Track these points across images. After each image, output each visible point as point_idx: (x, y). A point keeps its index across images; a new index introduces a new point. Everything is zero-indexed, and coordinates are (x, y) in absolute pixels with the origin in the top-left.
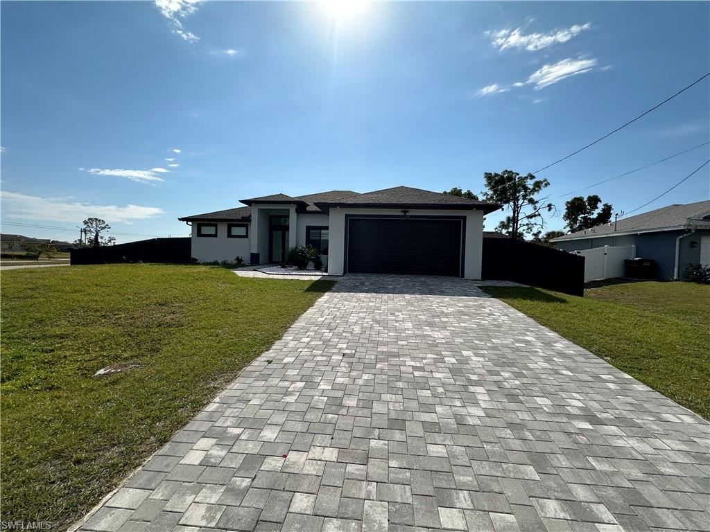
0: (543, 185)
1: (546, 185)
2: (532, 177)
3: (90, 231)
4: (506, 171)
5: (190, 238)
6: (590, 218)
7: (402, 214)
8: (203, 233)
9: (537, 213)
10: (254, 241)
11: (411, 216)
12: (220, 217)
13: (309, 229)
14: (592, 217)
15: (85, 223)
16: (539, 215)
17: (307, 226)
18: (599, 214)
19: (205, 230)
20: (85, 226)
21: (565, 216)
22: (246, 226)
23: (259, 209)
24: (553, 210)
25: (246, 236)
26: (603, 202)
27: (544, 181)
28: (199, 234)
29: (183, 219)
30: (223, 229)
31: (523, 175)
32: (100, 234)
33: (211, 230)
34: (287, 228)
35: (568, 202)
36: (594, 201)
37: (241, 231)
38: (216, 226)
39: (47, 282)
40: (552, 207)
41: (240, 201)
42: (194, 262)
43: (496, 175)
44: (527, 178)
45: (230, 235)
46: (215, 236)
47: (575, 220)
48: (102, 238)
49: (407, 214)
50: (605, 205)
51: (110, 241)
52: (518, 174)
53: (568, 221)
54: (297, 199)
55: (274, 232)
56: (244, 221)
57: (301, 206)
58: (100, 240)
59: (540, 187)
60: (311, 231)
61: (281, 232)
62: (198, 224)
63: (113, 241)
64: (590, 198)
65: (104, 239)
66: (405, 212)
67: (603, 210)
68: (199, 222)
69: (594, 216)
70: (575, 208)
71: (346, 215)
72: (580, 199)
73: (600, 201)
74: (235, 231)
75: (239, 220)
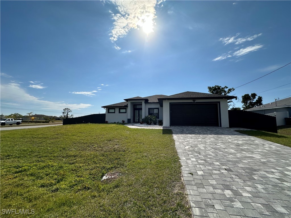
0: (232, 90)
1: (233, 90)
2: (227, 88)
3: (65, 113)
4: (216, 86)
5: (105, 114)
6: (252, 102)
7: (193, 101)
8: (110, 112)
9: (231, 101)
10: (129, 114)
11: (196, 102)
12: (116, 106)
13: (149, 109)
14: (253, 101)
15: (64, 110)
16: (232, 101)
17: (148, 108)
18: (256, 100)
19: (111, 111)
20: (64, 111)
21: (242, 102)
22: (126, 109)
23: (131, 102)
24: (238, 100)
25: (126, 112)
26: (258, 96)
27: (232, 89)
28: (109, 112)
29: (103, 107)
30: (117, 110)
31: (223, 87)
32: (68, 114)
33: (113, 111)
34: (141, 109)
35: (242, 96)
36: (254, 95)
37: (124, 111)
38: (115, 109)
39: (61, 131)
40: (237, 98)
41: (124, 100)
42: (107, 123)
43: (213, 87)
44: (225, 88)
45: (120, 112)
46: (114, 113)
47: (247, 103)
48: (69, 115)
49: (195, 101)
50: (259, 97)
51: (71, 116)
52: (221, 87)
53: (244, 104)
54: (144, 98)
55: (135, 111)
56: (125, 107)
57: (146, 100)
58: (68, 116)
59: (231, 91)
60: (150, 110)
61: (138, 111)
62: (108, 109)
63: (72, 116)
64: (252, 94)
65: (69, 116)
66: (194, 101)
67: (258, 99)
68: (109, 108)
69: (255, 101)
70: (246, 98)
71: (170, 103)
72: (248, 95)
73: (257, 95)
74: (122, 111)
75: (123, 107)
